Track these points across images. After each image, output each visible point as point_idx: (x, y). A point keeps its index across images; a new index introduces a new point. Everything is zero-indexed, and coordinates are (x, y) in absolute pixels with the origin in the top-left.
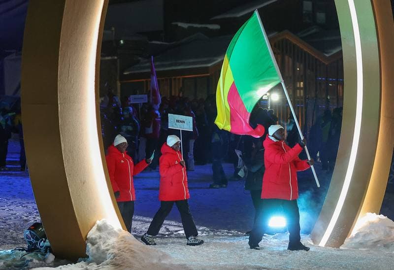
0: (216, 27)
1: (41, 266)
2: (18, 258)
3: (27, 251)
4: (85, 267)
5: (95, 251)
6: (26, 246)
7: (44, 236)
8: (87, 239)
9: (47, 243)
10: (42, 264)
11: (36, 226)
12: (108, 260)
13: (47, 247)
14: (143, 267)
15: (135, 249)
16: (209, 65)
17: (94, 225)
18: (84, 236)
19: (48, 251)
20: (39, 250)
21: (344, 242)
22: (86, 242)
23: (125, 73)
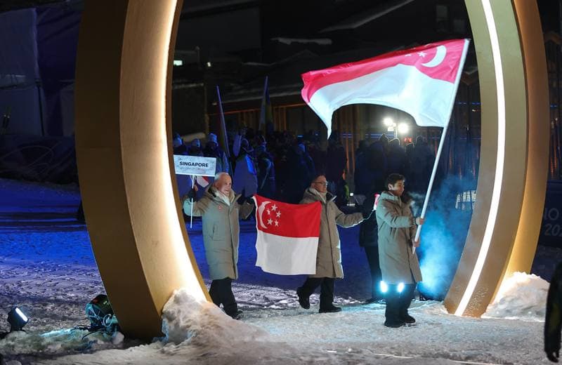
0: (328, 42)
3: (89, 330)
6: (89, 324)
7: (109, 311)
8: (162, 313)
9: (114, 320)
11: (100, 298)
13: (114, 325)
17: (170, 296)
18: (158, 310)
19: (116, 329)
20: (104, 329)
21: (486, 309)
22: (162, 317)
23: (215, 104)
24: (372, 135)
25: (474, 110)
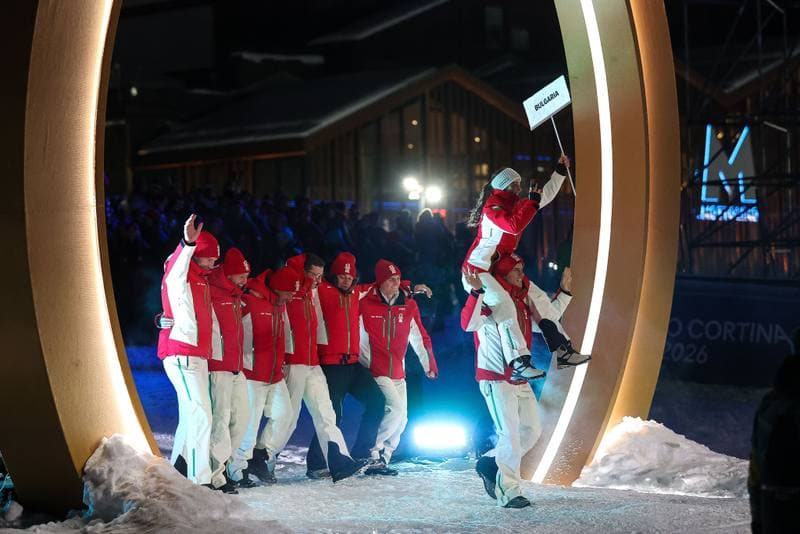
0: (317, 60)
4: (82, 529)
8: (84, 473)
12: (126, 514)
14: (196, 527)
16: (305, 134)
17: (98, 445)
18: (78, 467)
19: (9, 497)
21: (580, 473)
22: (84, 479)
23: (143, 152)
24: (385, 204)
25: (540, 169)
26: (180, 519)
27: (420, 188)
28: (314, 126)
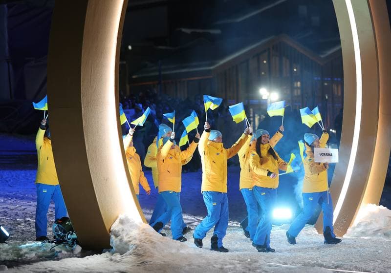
0: (218, 32)
1: (70, 256)
2: (49, 250)
3: (55, 243)
4: (109, 257)
5: (118, 243)
7: (71, 229)
8: (110, 231)
9: (74, 236)
10: (70, 255)
11: (63, 220)
12: (130, 251)
13: (74, 240)
14: (163, 257)
15: (155, 240)
16: (212, 68)
17: (116, 219)
18: (108, 229)
19: (75, 243)
20: (66, 242)
21: (346, 231)
22: (110, 234)
23: (134, 77)
24: (251, 101)
25: (326, 84)
26: (156, 253)
27: (268, 94)
28: (216, 63)
